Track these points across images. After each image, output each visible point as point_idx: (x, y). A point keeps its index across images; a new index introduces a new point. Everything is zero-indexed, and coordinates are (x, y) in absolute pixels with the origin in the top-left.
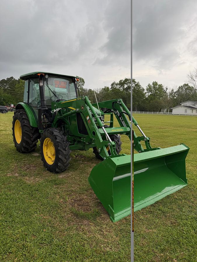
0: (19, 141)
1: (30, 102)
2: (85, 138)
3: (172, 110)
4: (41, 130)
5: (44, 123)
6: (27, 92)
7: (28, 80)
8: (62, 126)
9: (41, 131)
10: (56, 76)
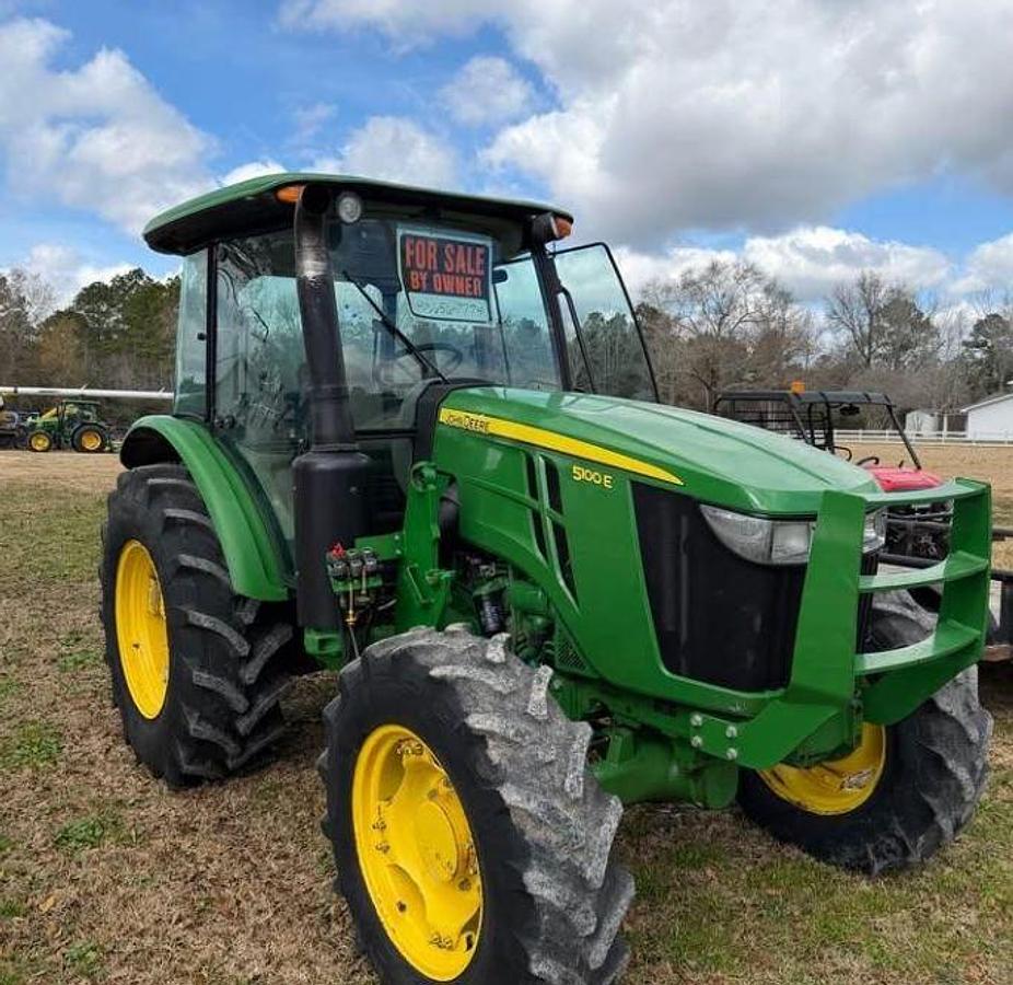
0: (150, 695)
1: (220, 413)
2: (735, 718)
3: (964, 418)
4: (318, 630)
5: (343, 578)
6: (201, 337)
7: (204, 254)
8: (485, 590)
9: (322, 643)
10: (415, 210)
